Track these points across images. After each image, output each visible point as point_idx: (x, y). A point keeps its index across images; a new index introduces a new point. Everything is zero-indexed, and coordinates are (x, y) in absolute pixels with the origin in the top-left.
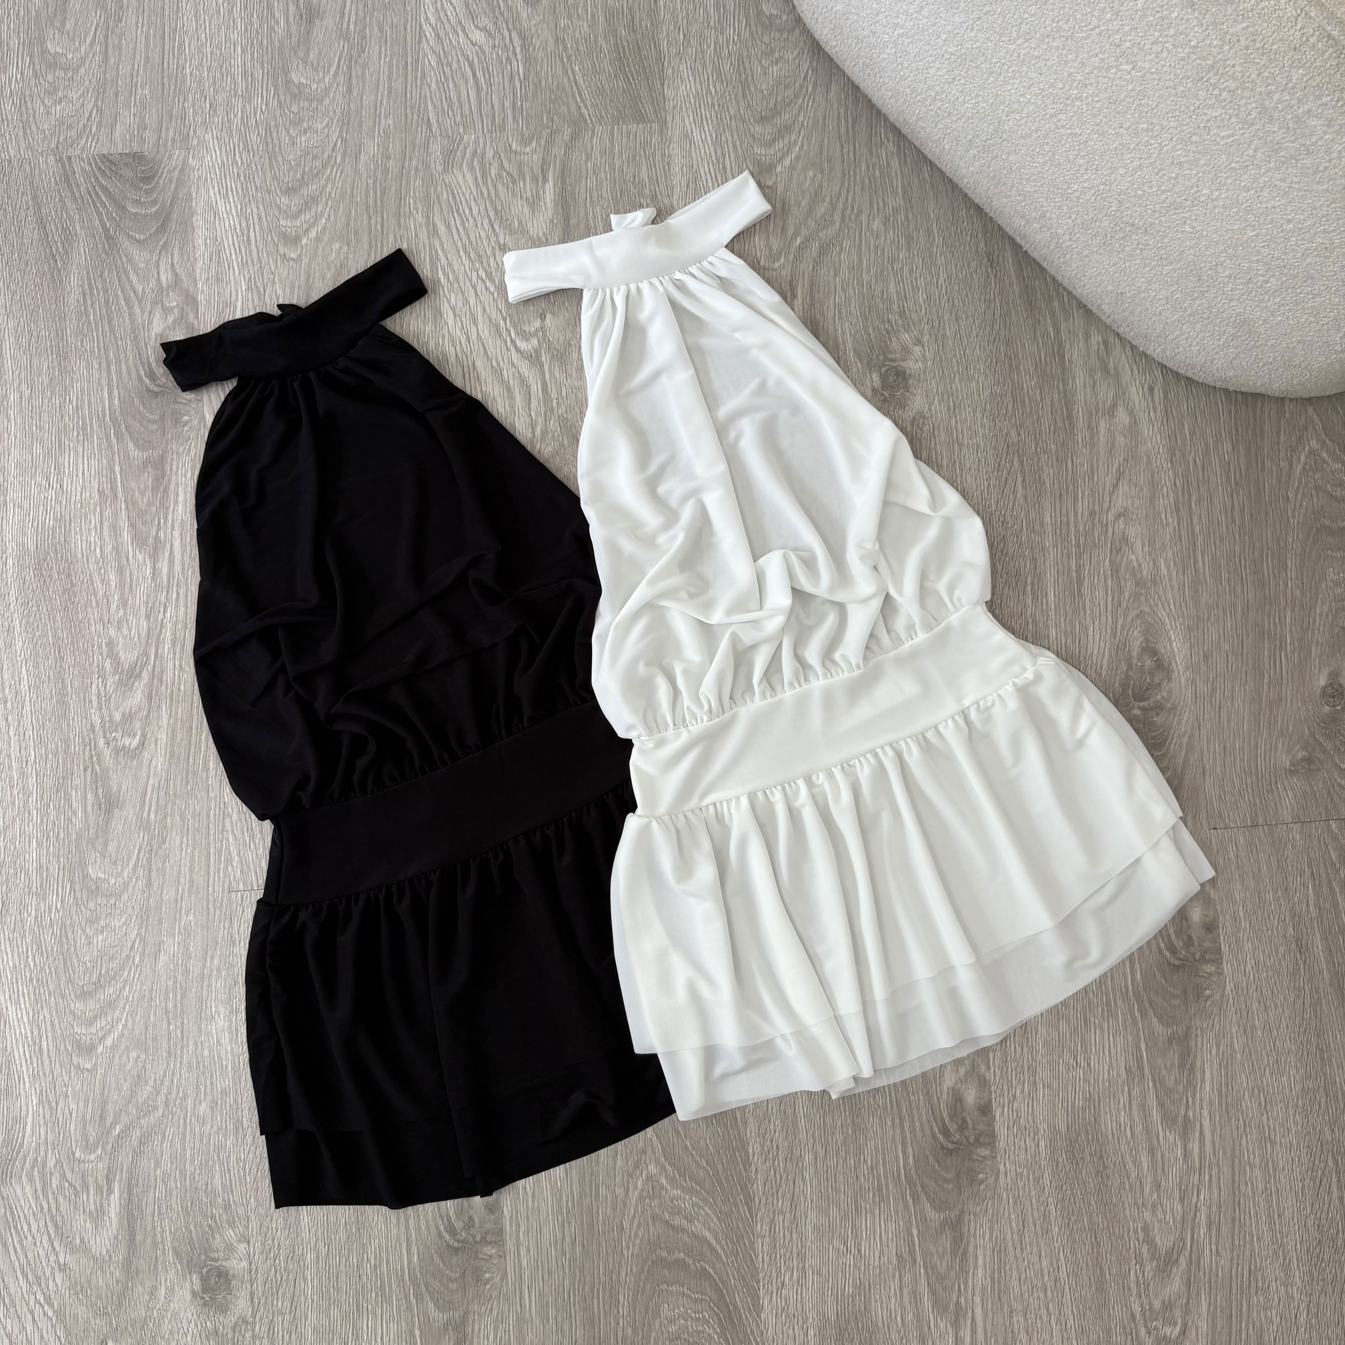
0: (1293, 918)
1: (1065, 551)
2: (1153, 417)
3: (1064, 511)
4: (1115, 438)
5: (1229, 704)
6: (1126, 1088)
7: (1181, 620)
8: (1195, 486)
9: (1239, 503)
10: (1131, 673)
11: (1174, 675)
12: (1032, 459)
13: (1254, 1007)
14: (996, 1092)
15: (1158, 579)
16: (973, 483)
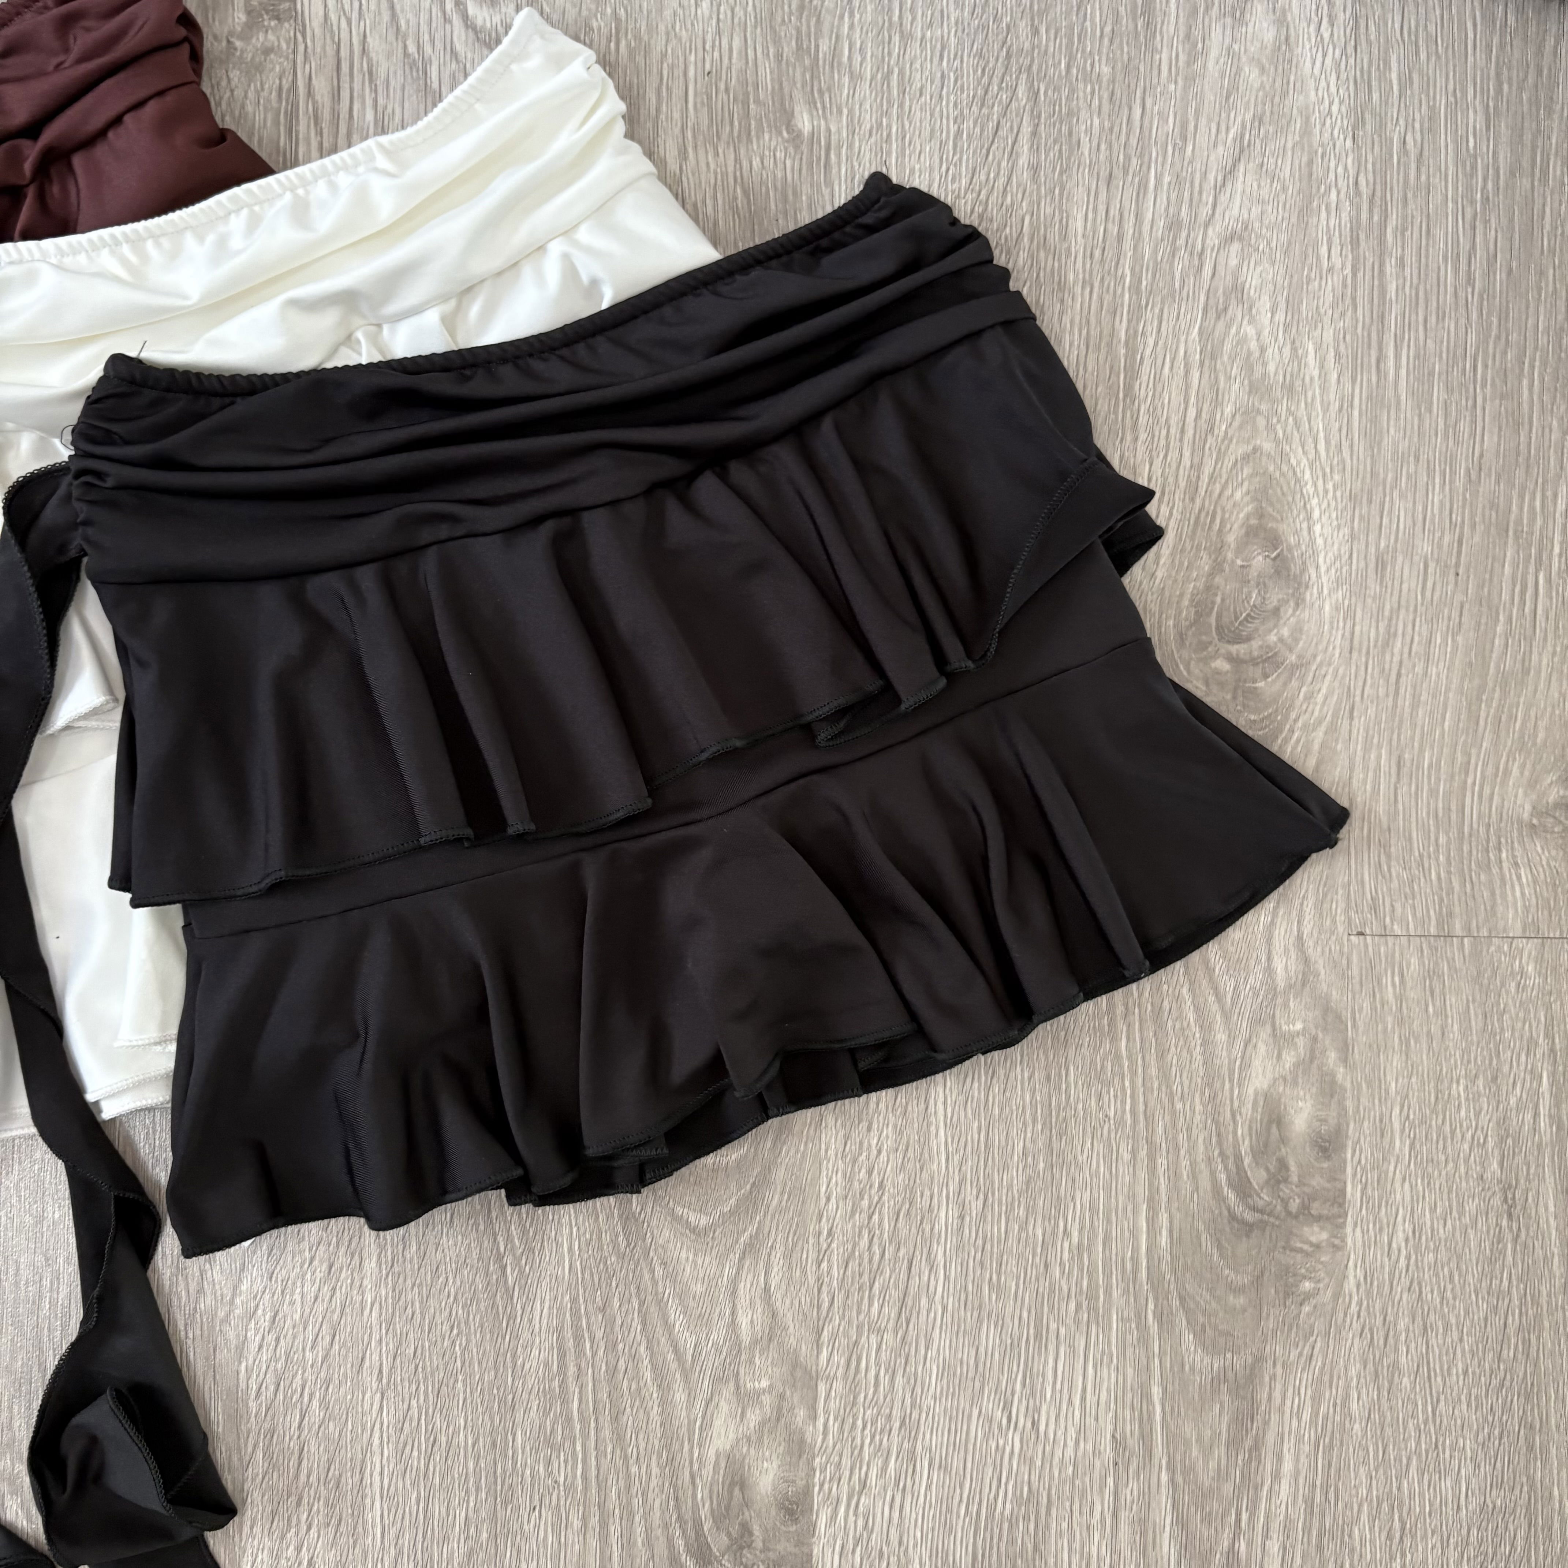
0: (1502, 1140)
1: (1108, 298)
2: (1326, 35)
3: (1114, 212)
4: (1239, 70)
5: (1419, 669)
6: (1110, 1481)
7: (1337, 477)
8: (1398, 194)
9: (1486, 241)
10: (1218, 580)
11: (1310, 595)
12: (1057, 89)
13: (1401, 1325)
14: (823, 1470)
15: (1298, 383)
16: (926, 124)
